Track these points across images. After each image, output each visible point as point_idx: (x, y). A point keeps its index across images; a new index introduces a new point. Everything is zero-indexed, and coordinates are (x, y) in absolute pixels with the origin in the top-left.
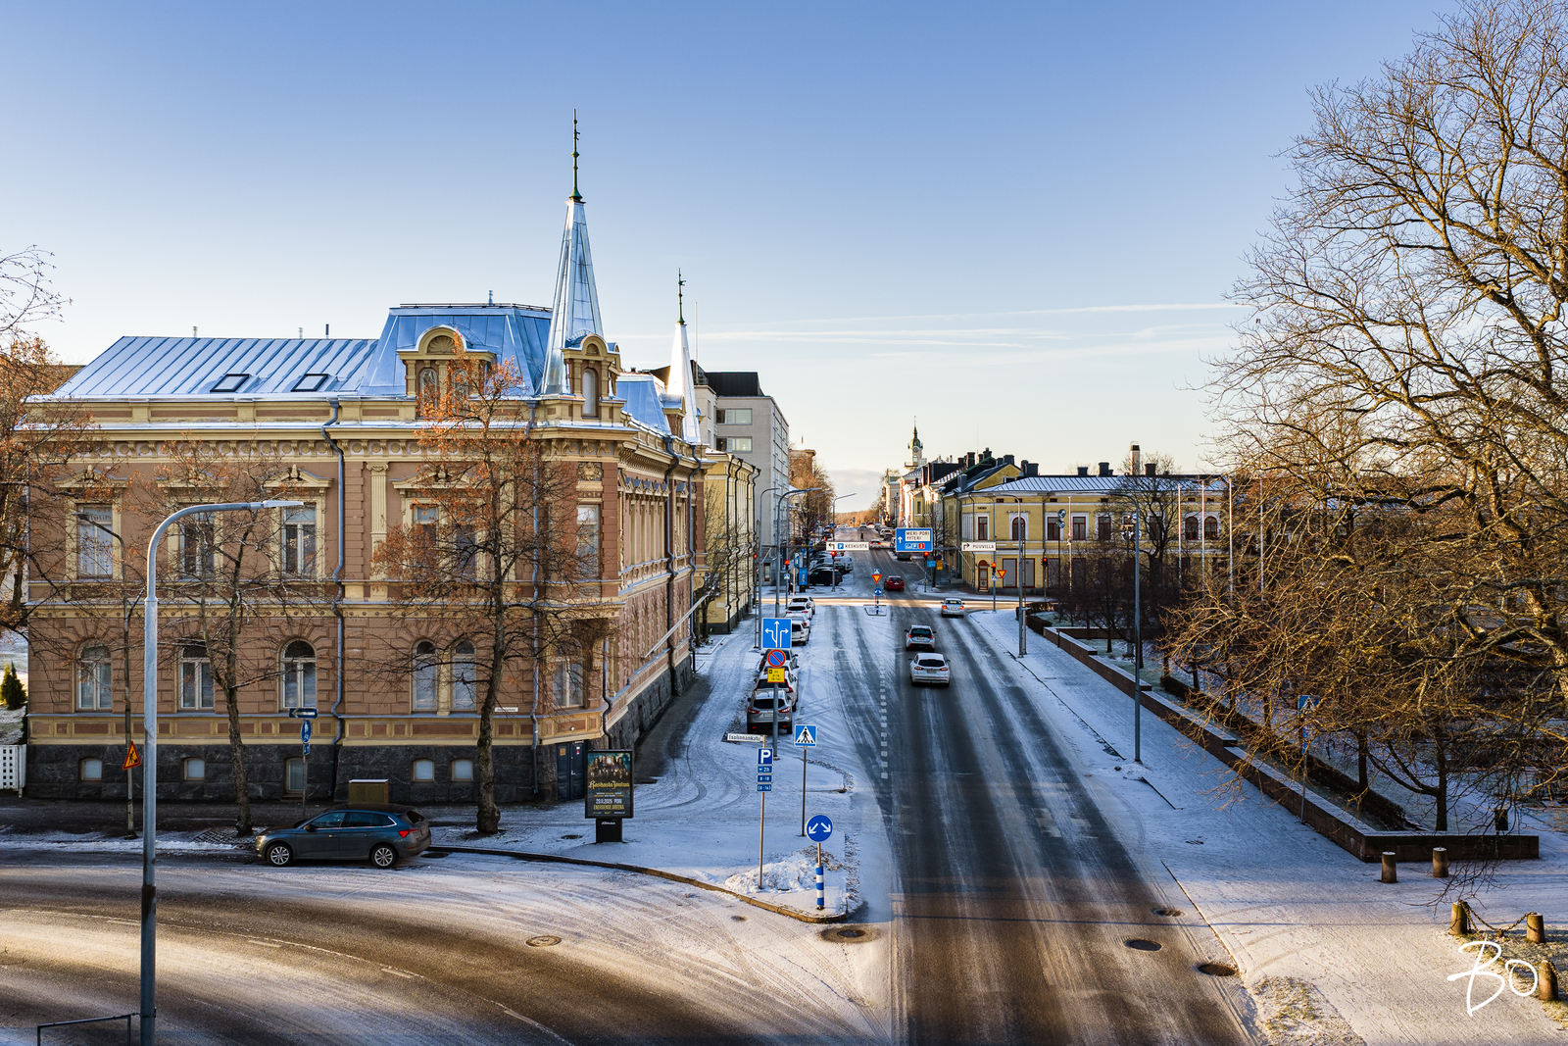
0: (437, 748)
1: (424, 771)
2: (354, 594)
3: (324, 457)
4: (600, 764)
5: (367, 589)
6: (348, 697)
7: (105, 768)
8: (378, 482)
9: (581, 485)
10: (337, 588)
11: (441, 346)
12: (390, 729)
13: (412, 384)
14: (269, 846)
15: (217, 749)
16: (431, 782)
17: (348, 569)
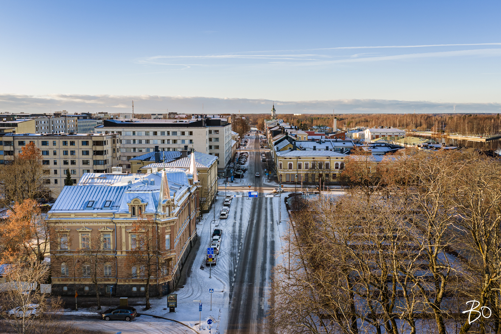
0: (137, 285)
1: (135, 289)
2: (119, 253)
3: (112, 224)
4: (170, 297)
5: (122, 252)
6: (118, 274)
7: (68, 289)
8: (123, 230)
9: (166, 231)
10: (115, 252)
11: (136, 202)
12: (127, 281)
13: (130, 210)
14: (105, 317)
15: (91, 284)
16: (136, 291)
17: (117, 248)
